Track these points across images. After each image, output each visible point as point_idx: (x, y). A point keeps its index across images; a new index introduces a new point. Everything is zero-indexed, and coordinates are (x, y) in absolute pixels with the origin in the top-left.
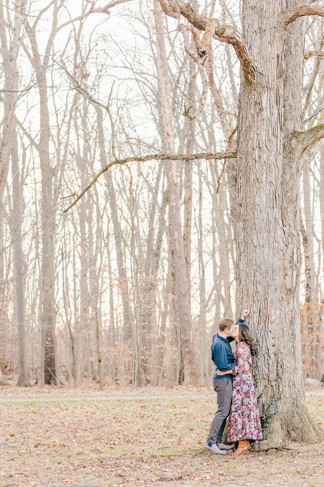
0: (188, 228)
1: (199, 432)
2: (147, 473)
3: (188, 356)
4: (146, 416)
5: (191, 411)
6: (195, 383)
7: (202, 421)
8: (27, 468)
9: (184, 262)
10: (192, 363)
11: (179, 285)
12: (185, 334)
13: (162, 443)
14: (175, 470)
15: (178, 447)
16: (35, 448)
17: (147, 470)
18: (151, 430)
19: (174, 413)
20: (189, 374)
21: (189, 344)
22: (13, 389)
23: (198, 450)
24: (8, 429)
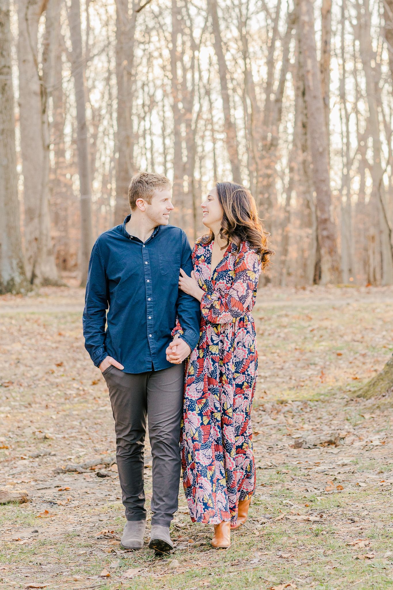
0: (327, 55)
1: (351, 359)
2: (273, 432)
3: (328, 243)
4: (266, 333)
5: (335, 324)
6: (338, 281)
7: (354, 341)
8: (75, 423)
9: (321, 104)
10: (333, 253)
11: (313, 139)
12: (323, 211)
13: (293, 378)
14: (318, 426)
15: (321, 384)
16: (92, 387)
17: (272, 427)
18: (276, 355)
19: (310, 328)
20: (329, 270)
21: (328, 225)
22: (72, 292)
23: (355, 392)
24: (53, 354)
